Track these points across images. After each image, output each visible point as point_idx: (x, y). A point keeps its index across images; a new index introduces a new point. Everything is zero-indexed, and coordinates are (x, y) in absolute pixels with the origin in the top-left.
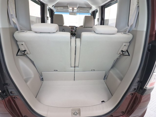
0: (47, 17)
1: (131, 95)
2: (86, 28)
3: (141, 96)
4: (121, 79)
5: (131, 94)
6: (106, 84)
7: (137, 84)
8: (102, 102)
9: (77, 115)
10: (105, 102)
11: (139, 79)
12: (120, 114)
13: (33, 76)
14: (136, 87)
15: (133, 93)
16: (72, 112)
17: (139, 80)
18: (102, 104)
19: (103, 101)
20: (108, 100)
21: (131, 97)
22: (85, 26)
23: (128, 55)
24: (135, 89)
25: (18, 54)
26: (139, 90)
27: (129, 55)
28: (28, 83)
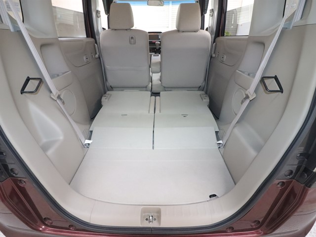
0: (98, 12)
1: (279, 186)
2: (183, 32)
3: (304, 188)
4: (258, 148)
5: (280, 184)
6: (223, 157)
7: (296, 162)
8: (211, 196)
9: (154, 221)
10: (218, 197)
11: (303, 148)
12: (252, 226)
13: (61, 138)
14: (294, 168)
15: (284, 181)
16: (144, 214)
17: (302, 150)
18: (211, 201)
19: (214, 195)
20: (226, 193)
21: (279, 190)
22: (181, 29)
23: (279, 89)
24: (291, 172)
25: (25, 90)
26: (302, 175)
27: (281, 91)
28: (50, 152)
